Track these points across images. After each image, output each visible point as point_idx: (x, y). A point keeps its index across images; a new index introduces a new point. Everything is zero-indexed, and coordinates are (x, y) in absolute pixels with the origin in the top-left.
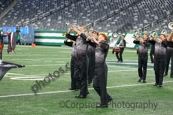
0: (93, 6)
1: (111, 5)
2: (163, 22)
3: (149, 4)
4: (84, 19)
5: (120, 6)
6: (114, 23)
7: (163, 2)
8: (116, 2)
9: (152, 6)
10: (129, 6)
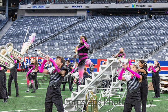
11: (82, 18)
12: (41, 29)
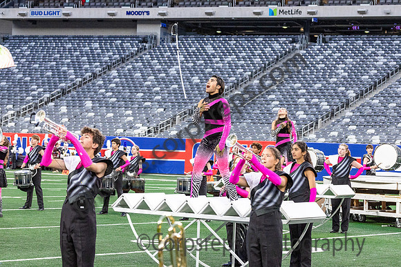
11: (149, 40)
12: (51, 67)
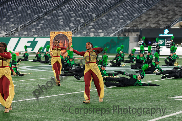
0: (16, 10)
1: (34, 10)
2: (90, 25)
3: (73, 7)
4: (8, 24)
5: (44, 10)
6: (39, 27)
7: (88, 5)
8: (39, 6)
9: (76, 8)
10: (52, 9)
